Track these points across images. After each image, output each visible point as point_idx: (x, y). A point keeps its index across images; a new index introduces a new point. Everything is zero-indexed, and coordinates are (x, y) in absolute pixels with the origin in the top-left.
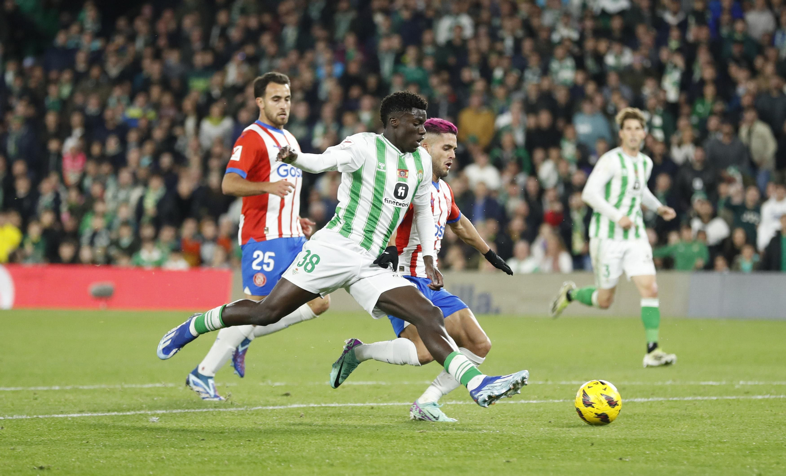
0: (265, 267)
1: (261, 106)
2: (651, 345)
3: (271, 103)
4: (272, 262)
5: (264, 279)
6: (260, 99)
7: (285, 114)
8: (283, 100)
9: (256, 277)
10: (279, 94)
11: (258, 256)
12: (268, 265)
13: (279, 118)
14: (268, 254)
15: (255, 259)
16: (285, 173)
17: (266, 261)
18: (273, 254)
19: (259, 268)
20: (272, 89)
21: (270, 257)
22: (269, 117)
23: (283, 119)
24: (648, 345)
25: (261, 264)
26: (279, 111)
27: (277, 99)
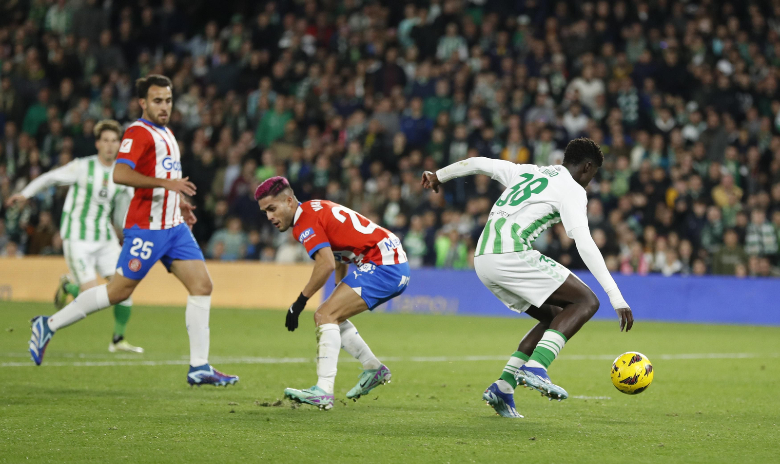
0: (142, 255)
1: (144, 107)
2: (117, 337)
3: (153, 105)
4: (149, 251)
5: (139, 265)
6: (143, 100)
7: (166, 115)
8: (164, 102)
9: (131, 262)
10: (161, 96)
11: (138, 243)
12: (146, 253)
13: (160, 119)
14: (148, 243)
15: (134, 245)
16: (169, 167)
17: (144, 249)
18: (151, 244)
19: (136, 254)
20: (155, 92)
21: (148, 247)
22: (151, 116)
23: (164, 120)
24: (114, 335)
25: (139, 251)
26: (160, 112)
27: (159, 101)
